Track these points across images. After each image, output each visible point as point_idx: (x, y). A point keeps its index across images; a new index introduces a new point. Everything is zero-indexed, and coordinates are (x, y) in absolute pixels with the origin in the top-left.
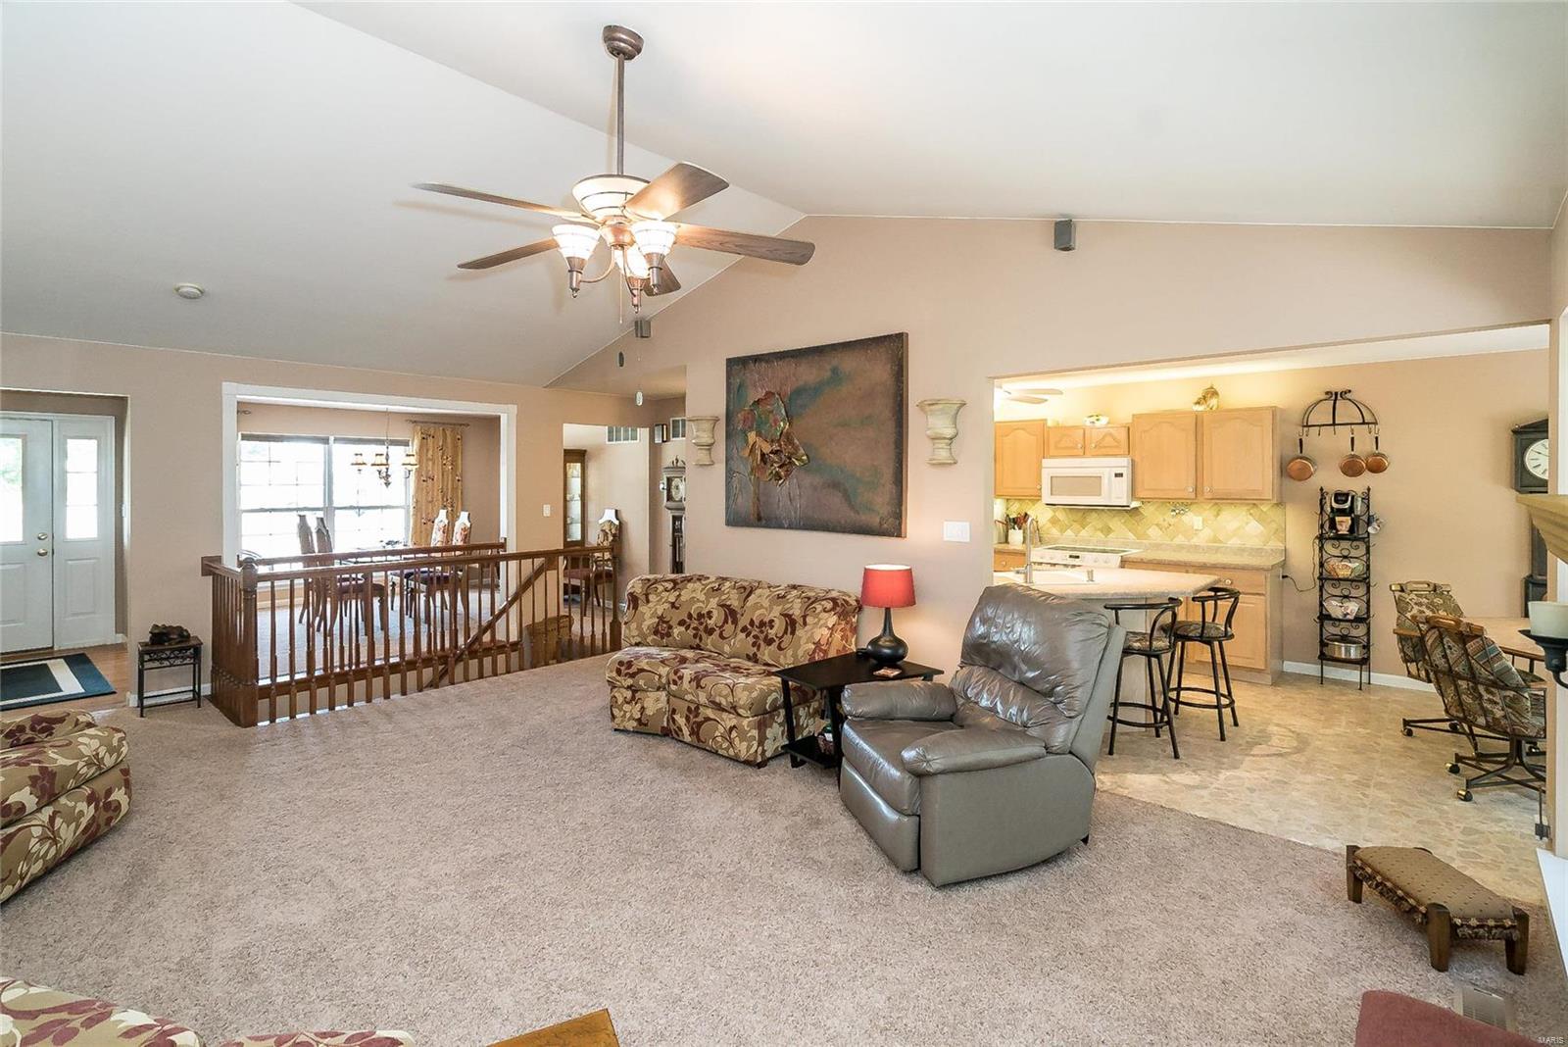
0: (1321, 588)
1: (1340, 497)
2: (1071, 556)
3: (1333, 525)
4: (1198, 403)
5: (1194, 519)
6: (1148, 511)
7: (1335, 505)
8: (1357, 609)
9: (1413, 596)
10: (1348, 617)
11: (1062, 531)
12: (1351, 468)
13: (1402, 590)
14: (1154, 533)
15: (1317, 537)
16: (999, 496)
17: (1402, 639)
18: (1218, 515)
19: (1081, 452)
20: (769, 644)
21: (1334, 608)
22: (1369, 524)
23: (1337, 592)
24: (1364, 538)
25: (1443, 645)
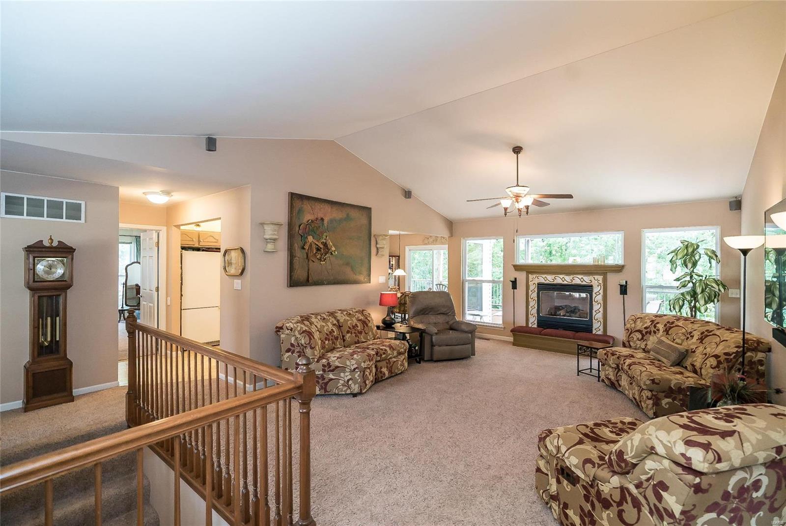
20: (337, 340)
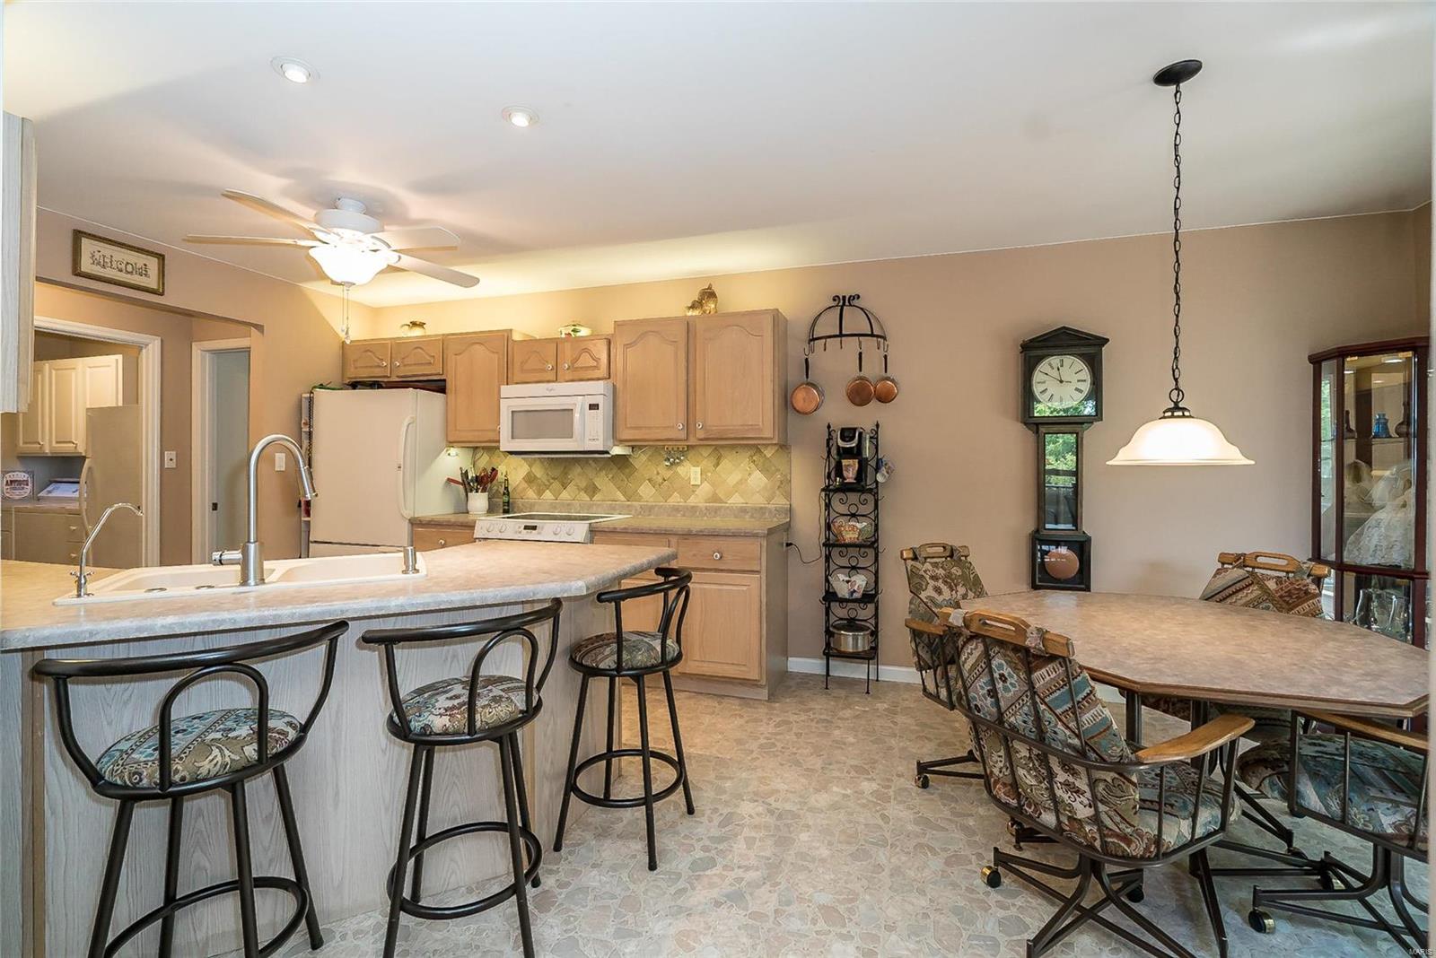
0: (828, 558)
1: (848, 433)
2: (526, 528)
3: (839, 470)
4: (693, 307)
5: (691, 471)
6: (640, 460)
7: (841, 443)
8: (864, 583)
9: (928, 566)
10: (855, 595)
11: (540, 493)
12: (860, 394)
13: (915, 558)
14: (646, 491)
15: (823, 490)
16: (451, 444)
17: (916, 634)
18: (718, 464)
19: (551, 376)
21: (841, 584)
22: (877, 469)
23: (844, 562)
24: (871, 489)
25: (991, 673)
